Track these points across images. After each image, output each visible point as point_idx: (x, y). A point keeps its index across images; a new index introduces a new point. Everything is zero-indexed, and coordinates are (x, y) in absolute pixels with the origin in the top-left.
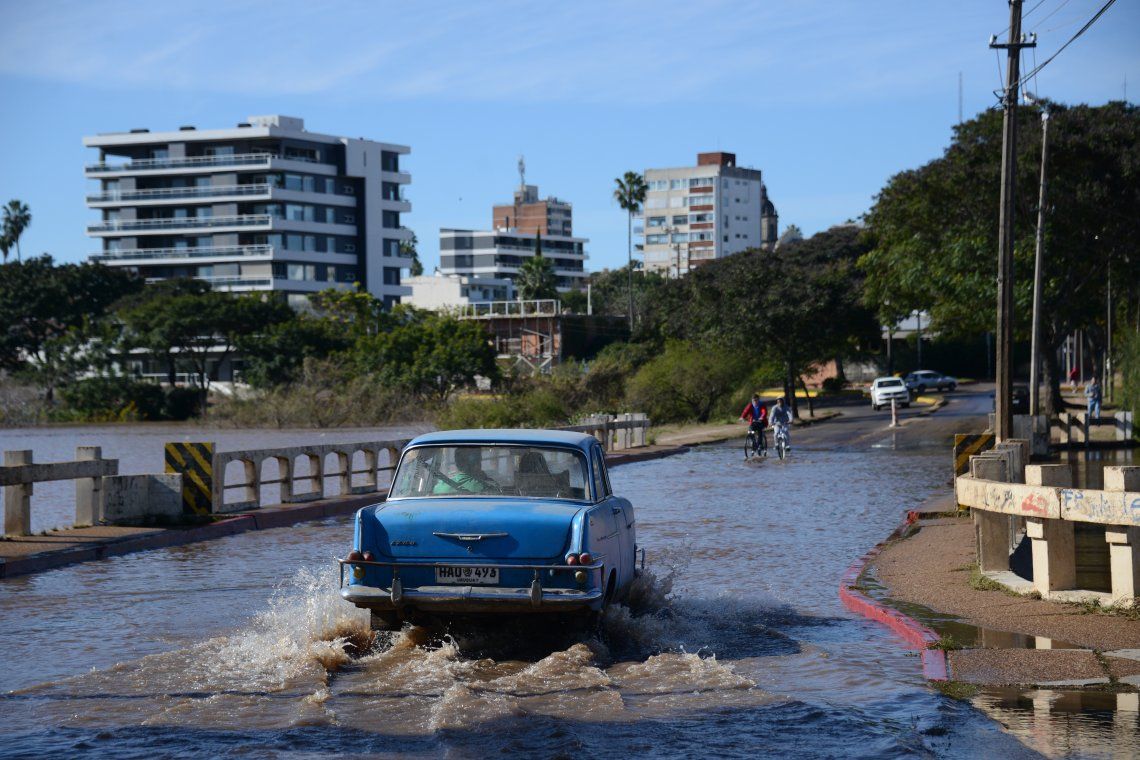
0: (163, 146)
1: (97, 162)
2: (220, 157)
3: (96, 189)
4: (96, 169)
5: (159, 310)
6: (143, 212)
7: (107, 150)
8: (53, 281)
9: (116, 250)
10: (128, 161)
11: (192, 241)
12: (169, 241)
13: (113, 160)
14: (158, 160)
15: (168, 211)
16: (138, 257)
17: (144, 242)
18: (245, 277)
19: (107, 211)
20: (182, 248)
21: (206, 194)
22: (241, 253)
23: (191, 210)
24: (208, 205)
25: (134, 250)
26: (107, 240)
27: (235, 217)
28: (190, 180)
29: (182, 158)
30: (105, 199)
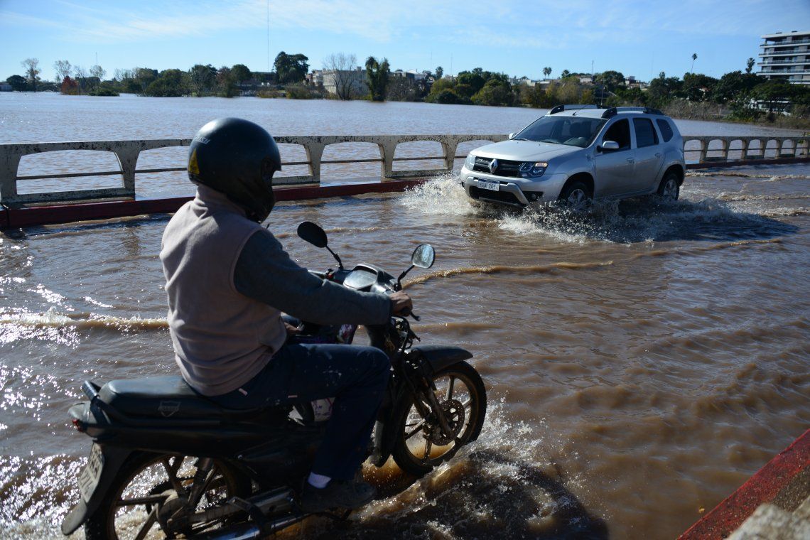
0: (785, 38)
1: (764, 43)
2: (804, 40)
3: (762, 52)
4: (763, 45)
5: (768, 88)
6: (775, 59)
7: (768, 39)
8: (739, 79)
9: (765, 70)
10: (773, 43)
11: (789, 67)
12: (781, 68)
13: (769, 43)
14: (783, 42)
15: (783, 58)
16: (771, 72)
17: (774, 68)
18: (803, 79)
19: (764, 58)
20: (785, 70)
21: (796, 53)
22: (804, 72)
23: (791, 58)
24: (796, 56)
25: (770, 70)
26: (763, 67)
27: (804, 60)
28: (792, 48)
29: (790, 41)
30: (764, 54)
